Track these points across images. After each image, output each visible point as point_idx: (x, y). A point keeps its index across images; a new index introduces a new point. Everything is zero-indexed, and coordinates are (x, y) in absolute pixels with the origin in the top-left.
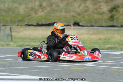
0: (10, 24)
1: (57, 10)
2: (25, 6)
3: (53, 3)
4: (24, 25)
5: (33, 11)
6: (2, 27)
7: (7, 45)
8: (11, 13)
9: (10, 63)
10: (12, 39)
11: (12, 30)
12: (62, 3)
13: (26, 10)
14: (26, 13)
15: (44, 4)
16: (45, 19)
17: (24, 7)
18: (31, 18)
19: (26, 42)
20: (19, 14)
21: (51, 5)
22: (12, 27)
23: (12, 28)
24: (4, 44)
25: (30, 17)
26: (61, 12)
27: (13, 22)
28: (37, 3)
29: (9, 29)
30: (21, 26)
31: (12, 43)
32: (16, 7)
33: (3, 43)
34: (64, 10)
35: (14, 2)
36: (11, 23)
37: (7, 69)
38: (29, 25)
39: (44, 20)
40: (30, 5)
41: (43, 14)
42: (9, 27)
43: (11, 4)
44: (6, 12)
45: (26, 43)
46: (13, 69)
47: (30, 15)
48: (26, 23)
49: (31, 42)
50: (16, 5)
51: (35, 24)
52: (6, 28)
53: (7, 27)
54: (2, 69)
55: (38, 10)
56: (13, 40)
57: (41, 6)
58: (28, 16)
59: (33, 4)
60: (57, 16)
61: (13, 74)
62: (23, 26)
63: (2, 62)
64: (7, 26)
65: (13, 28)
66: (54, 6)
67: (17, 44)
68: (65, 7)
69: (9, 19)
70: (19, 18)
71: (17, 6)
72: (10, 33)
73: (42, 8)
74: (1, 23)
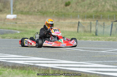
6: (114, 22)
24: (116, 39)
33: (114, 38)
37: (116, 62)
54: (112, 62)
63: (112, 55)
74: (113, 19)
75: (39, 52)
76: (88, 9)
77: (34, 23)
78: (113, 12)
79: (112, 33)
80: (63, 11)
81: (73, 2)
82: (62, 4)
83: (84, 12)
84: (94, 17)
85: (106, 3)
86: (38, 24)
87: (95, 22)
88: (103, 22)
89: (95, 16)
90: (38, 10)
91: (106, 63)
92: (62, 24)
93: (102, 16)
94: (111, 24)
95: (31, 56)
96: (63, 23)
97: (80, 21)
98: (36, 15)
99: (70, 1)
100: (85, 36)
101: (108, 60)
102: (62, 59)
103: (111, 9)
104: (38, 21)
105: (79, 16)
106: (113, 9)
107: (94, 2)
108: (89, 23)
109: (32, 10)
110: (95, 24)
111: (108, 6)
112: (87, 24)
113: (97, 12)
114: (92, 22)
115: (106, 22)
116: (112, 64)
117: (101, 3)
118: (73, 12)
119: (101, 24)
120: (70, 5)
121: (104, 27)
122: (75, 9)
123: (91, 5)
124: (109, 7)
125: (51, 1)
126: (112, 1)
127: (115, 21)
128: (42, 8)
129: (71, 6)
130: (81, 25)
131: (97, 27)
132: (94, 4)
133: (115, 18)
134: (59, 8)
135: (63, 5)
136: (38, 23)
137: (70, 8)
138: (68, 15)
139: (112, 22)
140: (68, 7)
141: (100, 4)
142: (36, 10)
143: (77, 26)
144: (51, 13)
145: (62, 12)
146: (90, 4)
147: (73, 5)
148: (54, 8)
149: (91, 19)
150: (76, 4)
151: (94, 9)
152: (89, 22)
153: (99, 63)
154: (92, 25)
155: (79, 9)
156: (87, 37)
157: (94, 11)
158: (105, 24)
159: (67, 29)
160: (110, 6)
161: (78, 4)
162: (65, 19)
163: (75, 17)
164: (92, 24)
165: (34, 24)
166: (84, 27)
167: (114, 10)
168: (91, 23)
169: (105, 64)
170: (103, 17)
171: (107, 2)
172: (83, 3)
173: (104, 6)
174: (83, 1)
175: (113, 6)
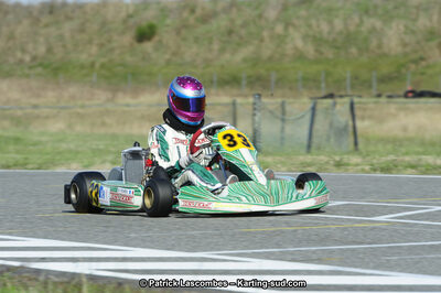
0: (350, 92)
2: (406, 27)
4: (402, 93)
5: (433, 44)
6: (319, 101)
7: (339, 165)
8: (354, 50)
9: (345, 229)
10: (356, 144)
11: (358, 113)
13: (408, 39)
14: (408, 49)
17: (402, 27)
18: (428, 67)
19: (407, 154)
20: (385, 55)
22: (356, 100)
23: (356, 106)
24: (327, 163)
25: (423, 63)
27: (360, 84)
29: (348, 107)
30: (390, 97)
31: (355, 159)
32: (373, 30)
33: (323, 158)
35: (367, 12)
36: (353, 87)
37: (332, 251)
38: (421, 94)
40: (423, 22)
42: (347, 100)
43: (357, 20)
44: (337, 48)
45: (407, 158)
46: (354, 250)
47: (422, 59)
48: (409, 88)
49: (424, 154)
50: (369, 22)
52: (335, 104)
53: (339, 100)
54: (314, 252)
56: (361, 146)
58: (415, 62)
61: (356, 267)
62: (399, 96)
63: (316, 224)
64: (341, 96)
65: (360, 103)
67: (375, 161)
69: (346, 72)
70: (385, 70)
71: (378, 24)
72: (351, 123)
74: (318, 88)
75: (40, 218)
76: (222, 50)
77: (21, 109)
78: (317, 62)
79: (315, 140)
80: (128, 59)
81: (168, 26)
82: (123, 33)
83: (208, 63)
84: (244, 82)
85: (291, 30)
86: (36, 111)
87: (251, 100)
88: (279, 100)
89: (249, 77)
90: (34, 58)
91: (292, 253)
92: (126, 109)
93: (274, 77)
94: (310, 105)
95: (10, 234)
96: (128, 105)
98: (28, 76)
99: (155, 22)
101: (300, 243)
102: (128, 243)
103: (310, 50)
104: (34, 101)
106: (316, 51)
107: (244, 25)
108: (227, 105)
109: (11, 60)
110: (251, 107)
111: (296, 40)
112: (219, 108)
113: (255, 61)
114: (239, 100)
115: (291, 100)
116: (314, 257)
117: (273, 29)
118: (168, 62)
119: (270, 107)
120: (156, 38)
121: (283, 120)
122: (174, 54)
123: (235, 38)
124: (300, 43)
125: (83, 24)
126: (313, 22)
127: (325, 97)
128: (49, 50)
129: (160, 41)
131: (257, 118)
132: (243, 32)
133: (323, 85)
134: (112, 50)
135: (128, 38)
136: (35, 107)
137: (156, 49)
138: (150, 74)
139: (311, 98)
140: (148, 46)
141: (265, 34)
142: (27, 58)
144: (82, 67)
145: (123, 65)
146: (230, 32)
147: (166, 36)
148: (94, 49)
149: (235, 91)
150: (178, 32)
151: (246, 52)
152: (226, 99)
153: (268, 256)
154: (240, 110)
155: (191, 51)
157: (245, 60)
158: (288, 108)
160: (305, 38)
161: (184, 32)
162: (136, 92)
164: (238, 107)
165: (19, 113)
167: (321, 53)
168: (234, 104)
169: (290, 257)
170: (280, 82)
171: (294, 25)
172: (202, 29)
173: (281, 40)
174: (205, 19)
175: (318, 41)
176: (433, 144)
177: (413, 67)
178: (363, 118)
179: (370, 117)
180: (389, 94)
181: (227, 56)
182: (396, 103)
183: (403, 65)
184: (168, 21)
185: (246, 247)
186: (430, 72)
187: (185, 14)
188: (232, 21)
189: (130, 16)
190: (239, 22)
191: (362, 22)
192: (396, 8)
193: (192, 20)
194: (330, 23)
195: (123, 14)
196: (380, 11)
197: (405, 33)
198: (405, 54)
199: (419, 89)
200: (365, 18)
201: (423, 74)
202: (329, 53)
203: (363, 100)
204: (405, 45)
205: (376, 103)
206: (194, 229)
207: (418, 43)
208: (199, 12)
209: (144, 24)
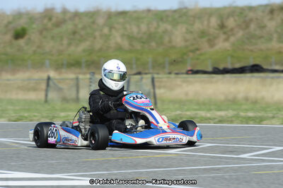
0: (151, 71)
1: (261, 37)
2: (187, 29)
3: (251, 20)
4: (184, 71)
5: (204, 40)
6: (132, 76)
8: (153, 44)
9: (150, 158)
10: (156, 104)
11: (157, 84)
12: (271, 19)
13: (189, 36)
14: (188, 43)
15: (231, 23)
16: (232, 57)
17: (184, 30)
18: (201, 54)
19: (187, 110)
20: (174, 47)
21: (246, 24)
22: (156, 76)
23: (156, 80)
25: (198, 52)
26: (270, 39)
27: (158, 66)
28: (214, 21)
29: (150, 80)
30: (177, 74)
32: (165, 32)
34: (275, 36)
35: (162, 19)
36: (153, 67)
37: (142, 173)
38: (197, 72)
39: (229, 59)
40: (198, 26)
41: (227, 45)
42: (149, 76)
43: (155, 24)
44: (144, 43)
45: (188, 113)
46: (155, 172)
47: (198, 49)
48: (189, 68)
49: (199, 110)
50: (165, 26)
51: (210, 69)
52: (142, 78)
53: (145, 76)
54: (130, 173)
55: (216, 38)
56: (159, 105)
57: (222, 26)
58: (193, 51)
59: (206, 23)
60: (261, 50)
62: (182, 73)
64: (146, 74)
65: (158, 78)
66: (253, 26)
67: (168, 115)
68: (279, 30)
69: (149, 58)
70: (174, 57)
71: (169, 27)
72: (152, 90)
73: (225, 33)
74: (131, 68)
76: (69, 44)
78: (130, 51)
80: (9, 50)
81: (34, 29)
82: (5, 33)
83: (60, 52)
84: (83, 65)
87: (88, 76)
89: (87, 61)
92: (8, 82)
96: (8, 80)
97: (52, 74)
99: (25, 26)
100: (63, 110)
101: (120, 168)
102: (11, 169)
103: (125, 44)
105: (47, 62)
106: (131, 45)
107: (84, 28)
108: (72, 79)
110: (88, 81)
111: (117, 38)
112: (67, 81)
113: (91, 51)
114: (81, 77)
117: (101, 30)
118: (35, 52)
120: (26, 37)
122: (39, 47)
123: (77, 36)
124: (119, 40)
126: (128, 26)
127: (136, 74)
129: (29, 39)
130: (54, 84)
131: (92, 88)
132: (83, 33)
133: (134, 66)
135: (9, 37)
137: (27, 44)
138: (23, 60)
140: (21, 42)
141: (97, 34)
143: (43, 86)
145: (6, 54)
146: (74, 33)
147: (33, 35)
149: (77, 70)
150: (41, 32)
151: (84, 45)
152: (72, 76)
154: (81, 83)
155: (49, 45)
156: (70, 113)
157: (84, 51)
159: (21, 96)
160: (123, 36)
161: (44, 33)
162: (14, 71)
163: (39, 65)
164: (80, 81)
166: (60, 90)
167: (133, 46)
168: (77, 79)
171: (114, 28)
172: (56, 31)
173: (107, 38)
174: (58, 25)
175: (131, 38)
176: (204, 104)
177: (191, 55)
178: (160, 88)
179: (164, 87)
180: (176, 72)
181: (72, 48)
182: (180, 78)
183: (185, 54)
184: (34, 26)
185: (86, 171)
186: (202, 57)
187: (46, 21)
188: (76, 25)
189: (10, 23)
190: (80, 26)
191: (158, 26)
192: (180, 17)
193: (49, 25)
194: (138, 27)
195: (5, 22)
196: (170, 19)
197: (186, 33)
198: (187, 47)
199: (196, 69)
200: (161, 23)
201: (198, 59)
202: (138, 46)
203: (160, 76)
204: (186, 41)
205: (168, 78)
206: (53, 160)
207: (195, 39)
208: (54, 20)
209: (19, 28)
